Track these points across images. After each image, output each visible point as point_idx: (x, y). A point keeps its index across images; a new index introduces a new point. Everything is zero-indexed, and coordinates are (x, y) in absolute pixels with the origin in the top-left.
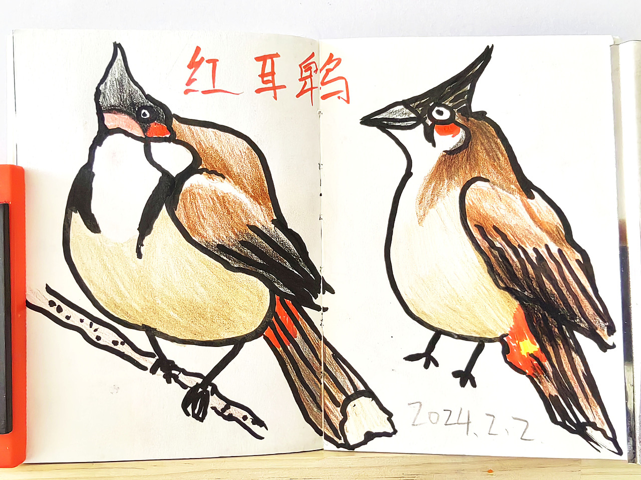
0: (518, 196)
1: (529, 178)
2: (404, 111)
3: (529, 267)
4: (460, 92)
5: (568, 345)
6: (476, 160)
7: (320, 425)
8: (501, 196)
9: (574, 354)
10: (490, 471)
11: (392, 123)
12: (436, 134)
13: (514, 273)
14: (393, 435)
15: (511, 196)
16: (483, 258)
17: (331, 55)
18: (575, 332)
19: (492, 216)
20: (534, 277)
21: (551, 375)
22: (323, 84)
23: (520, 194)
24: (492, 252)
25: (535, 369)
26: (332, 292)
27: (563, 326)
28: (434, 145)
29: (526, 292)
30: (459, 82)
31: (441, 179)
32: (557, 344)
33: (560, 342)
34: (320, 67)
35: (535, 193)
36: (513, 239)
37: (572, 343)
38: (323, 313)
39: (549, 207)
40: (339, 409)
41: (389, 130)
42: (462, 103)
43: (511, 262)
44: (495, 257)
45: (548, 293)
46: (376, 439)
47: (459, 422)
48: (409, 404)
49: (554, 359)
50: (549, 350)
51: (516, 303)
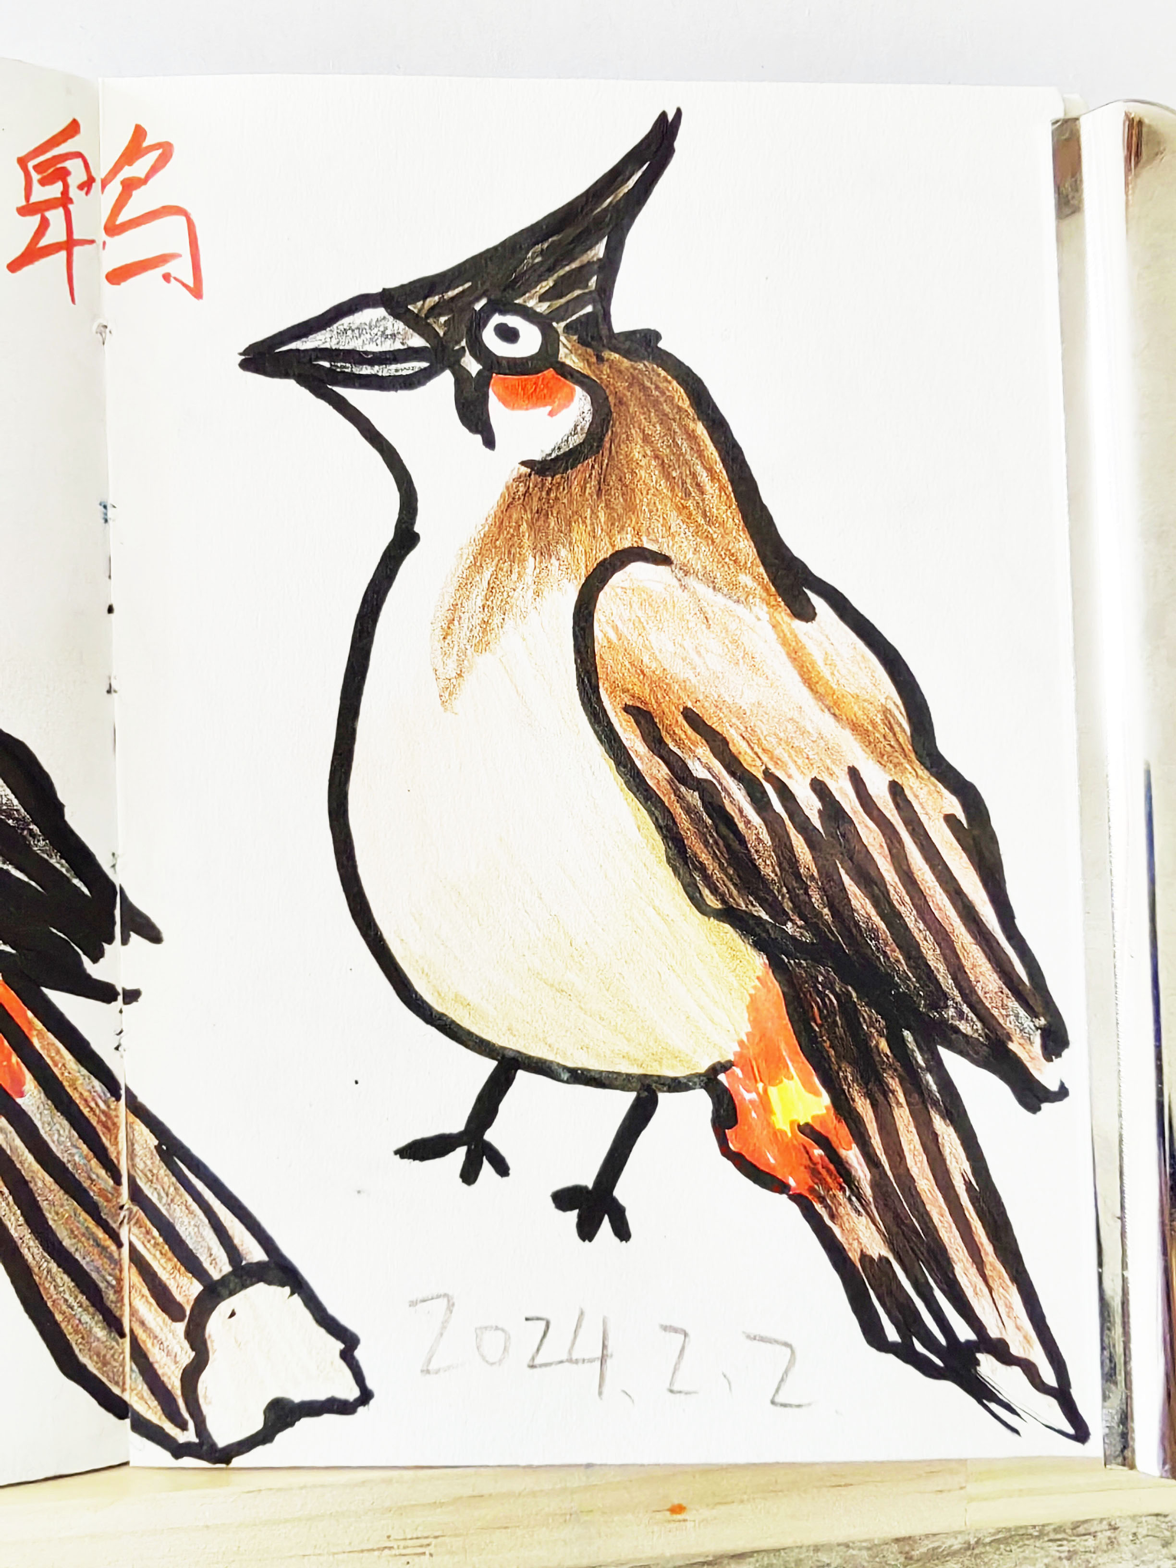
0: (761, 610)
1: (796, 553)
2: (389, 325)
3: (798, 842)
4: (574, 265)
5: (921, 1094)
6: (628, 491)
7: (117, 1383)
8: (708, 609)
9: (940, 1124)
10: (677, 1509)
11: (349, 368)
12: (495, 406)
13: (752, 861)
14: (361, 1410)
15: (740, 609)
16: (651, 814)
17: (139, 133)
18: (943, 1051)
19: (681, 677)
20: (816, 874)
21: (868, 1191)
22: (113, 229)
23: (768, 604)
24: (680, 798)
25: (814, 1172)
26: (153, 935)
27: (906, 1033)
28: (489, 442)
29: (790, 924)
30: (571, 232)
31: (512, 555)
32: (886, 1091)
33: (894, 1084)
34: (100, 174)
35: (816, 601)
36: (749, 751)
37: (934, 1088)
38: (126, 1008)
39: (860, 644)
40: (180, 1327)
41: (339, 390)
42: (579, 302)
43: (741, 826)
44: (689, 810)
45: (856, 924)
46: (305, 1424)
47: (574, 1357)
48: (413, 1304)
49: (876, 1142)
50: (860, 1110)
51: (758, 962)
